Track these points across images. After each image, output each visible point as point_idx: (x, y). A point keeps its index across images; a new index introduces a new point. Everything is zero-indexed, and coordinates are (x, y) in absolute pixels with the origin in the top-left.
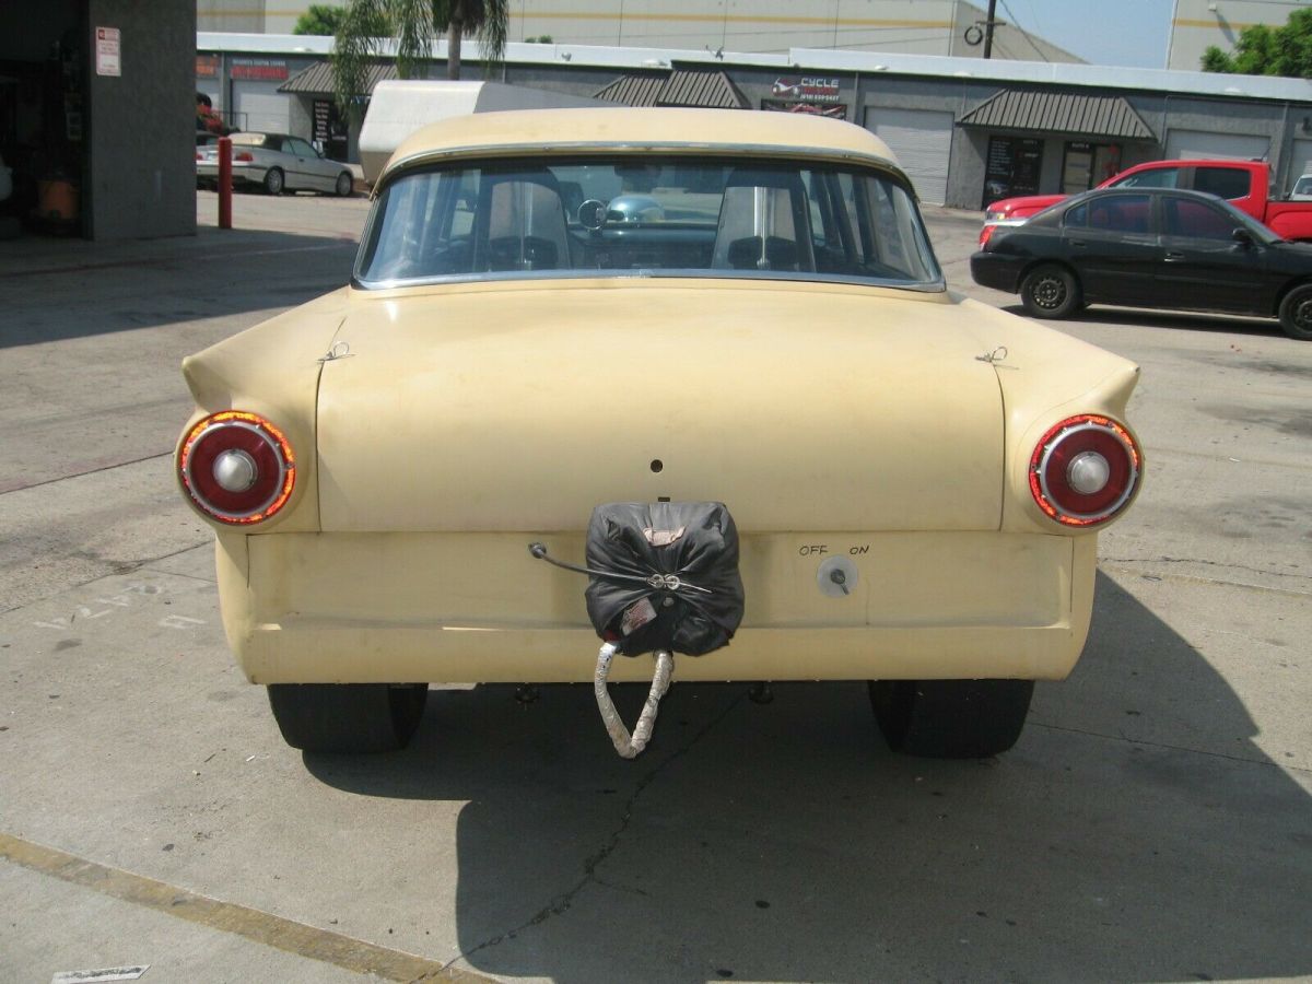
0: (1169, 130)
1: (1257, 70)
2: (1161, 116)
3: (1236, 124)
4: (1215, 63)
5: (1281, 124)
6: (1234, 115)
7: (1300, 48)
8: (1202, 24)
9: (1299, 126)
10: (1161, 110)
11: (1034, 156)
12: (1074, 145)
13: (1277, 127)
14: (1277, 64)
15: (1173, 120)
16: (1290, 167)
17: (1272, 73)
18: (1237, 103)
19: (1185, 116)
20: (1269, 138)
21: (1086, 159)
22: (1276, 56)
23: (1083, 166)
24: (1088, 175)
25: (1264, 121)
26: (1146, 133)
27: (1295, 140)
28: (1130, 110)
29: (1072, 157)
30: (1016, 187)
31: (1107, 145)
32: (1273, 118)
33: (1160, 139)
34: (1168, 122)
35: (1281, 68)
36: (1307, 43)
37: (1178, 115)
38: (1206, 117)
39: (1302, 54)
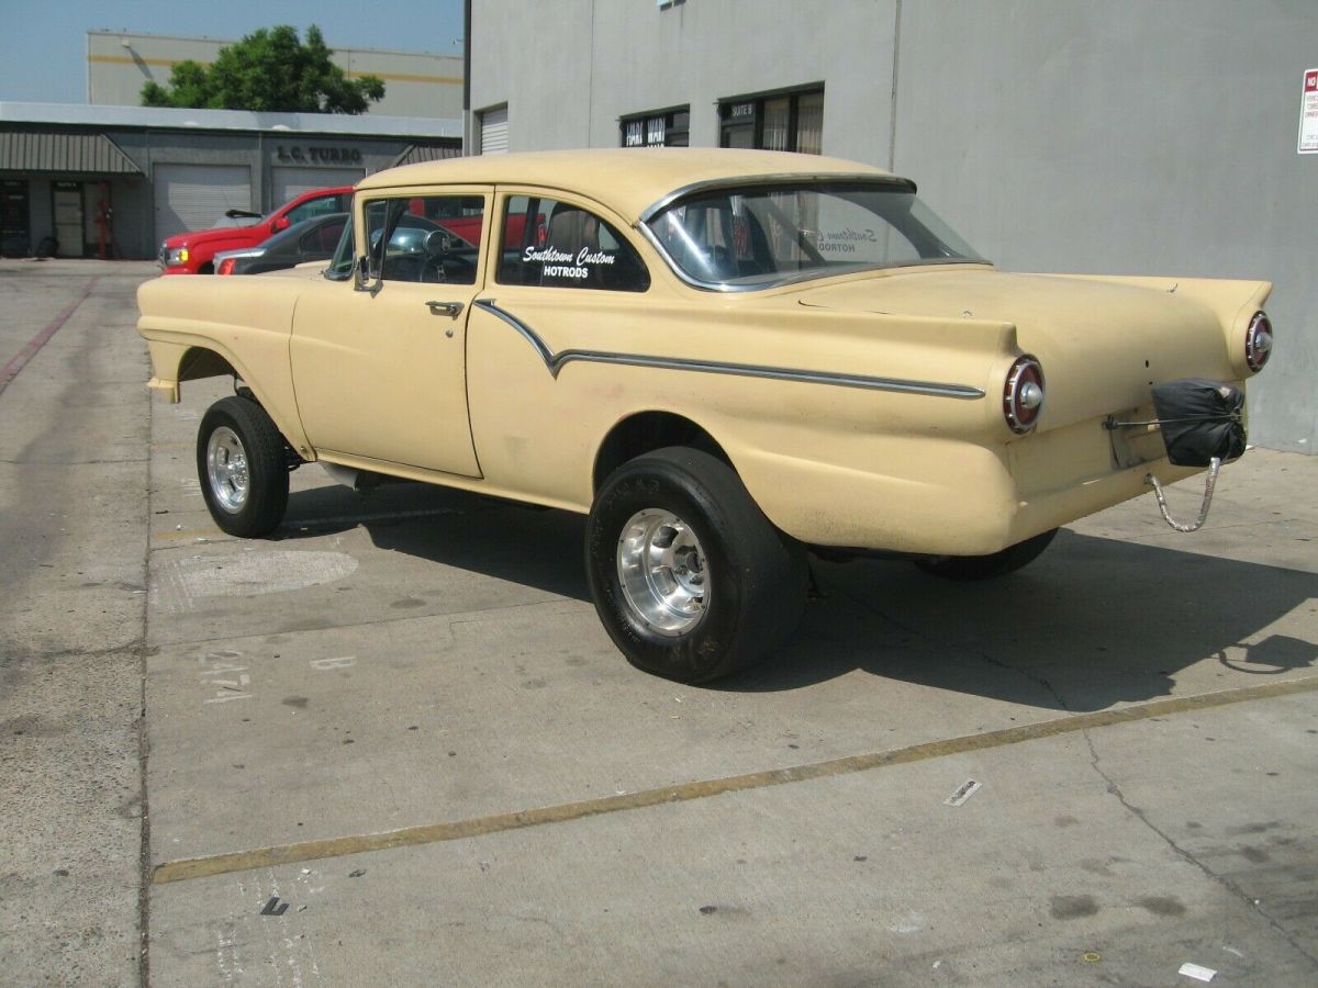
0: (154, 164)
1: (199, 104)
2: (144, 151)
3: (217, 156)
4: (154, 97)
5: (258, 153)
6: (213, 148)
7: (240, 82)
8: (117, 60)
9: (275, 155)
10: (143, 146)
11: (19, 198)
12: (60, 184)
13: (255, 157)
14: (220, 96)
15: (157, 154)
16: (272, 193)
17: (217, 106)
18: (212, 135)
19: (167, 149)
20: (249, 167)
21: (75, 197)
22: (218, 89)
23: (75, 205)
24: (79, 214)
25: (242, 152)
26: (135, 169)
27: (272, 167)
28: (114, 147)
29: (60, 196)
30: (5, 232)
31: (95, 182)
32: (250, 148)
33: (147, 174)
34: (152, 155)
35: (225, 100)
36: (246, 77)
37: (160, 149)
38: (189, 150)
39: (243, 87)
